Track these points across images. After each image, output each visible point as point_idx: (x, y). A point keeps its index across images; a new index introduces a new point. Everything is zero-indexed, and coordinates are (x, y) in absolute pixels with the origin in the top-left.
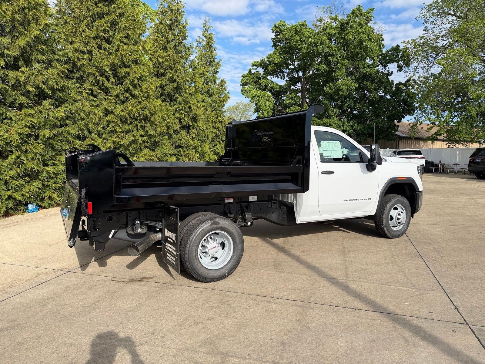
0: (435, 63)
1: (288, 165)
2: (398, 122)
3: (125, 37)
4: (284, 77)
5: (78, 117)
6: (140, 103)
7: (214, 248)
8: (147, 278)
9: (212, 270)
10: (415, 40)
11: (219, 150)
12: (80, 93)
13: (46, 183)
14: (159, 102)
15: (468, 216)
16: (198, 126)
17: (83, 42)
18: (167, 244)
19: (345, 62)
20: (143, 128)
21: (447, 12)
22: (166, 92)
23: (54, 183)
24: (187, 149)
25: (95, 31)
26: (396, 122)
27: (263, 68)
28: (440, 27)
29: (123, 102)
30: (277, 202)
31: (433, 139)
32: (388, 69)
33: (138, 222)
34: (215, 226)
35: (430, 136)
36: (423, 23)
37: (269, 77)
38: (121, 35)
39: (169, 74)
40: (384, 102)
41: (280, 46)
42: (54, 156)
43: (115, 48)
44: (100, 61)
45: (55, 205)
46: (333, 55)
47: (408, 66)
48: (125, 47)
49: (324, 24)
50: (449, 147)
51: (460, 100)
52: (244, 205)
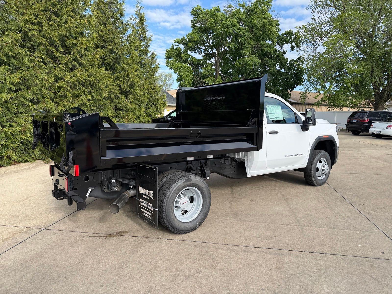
0: (319, 45)
1: (245, 126)
2: (291, 91)
3: (72, 11)
4: (201, 52)
5: (31, 83)
6: (87, 70)
7: (186, 202)
8: (123, 232)
9: (185, 223)
10: (305, 26)
11: (152, 113)
12: (32, 61)
13: (4, 143)
14: (103, 70)
15: (364, 165)
16: (135, 92)
17: (33, 14)
18: (141, 200)
19: (251, 41)
20: (90, 93)
21: (330, 4)
22: (107, 62)
23: (12, 143)
24: (126, 112)
25: (44, 5)
26: (289, 91)
27: (184, 45)
28: (325, 16)
29: (71, 70)
30: (229, 158)
31: (319, 104)
32: (283, 49)
33: (113, 181)
34: (189, 183)
35: (317, 102)
36: (312, 13)
37: (189, 53)
38: (68, 9)
39: (109, 47)
40: (280, 75)
41: (197, 26)
42: (11, 118)
43: (64, 20)
44: (49, 32)
45: (14, 163)
46: (241, 36)
47: (298, 46)
48: (73, 20)
49: (233, 10)
50: (329, 111)
51: (338, 74)
52: (203, 161)
